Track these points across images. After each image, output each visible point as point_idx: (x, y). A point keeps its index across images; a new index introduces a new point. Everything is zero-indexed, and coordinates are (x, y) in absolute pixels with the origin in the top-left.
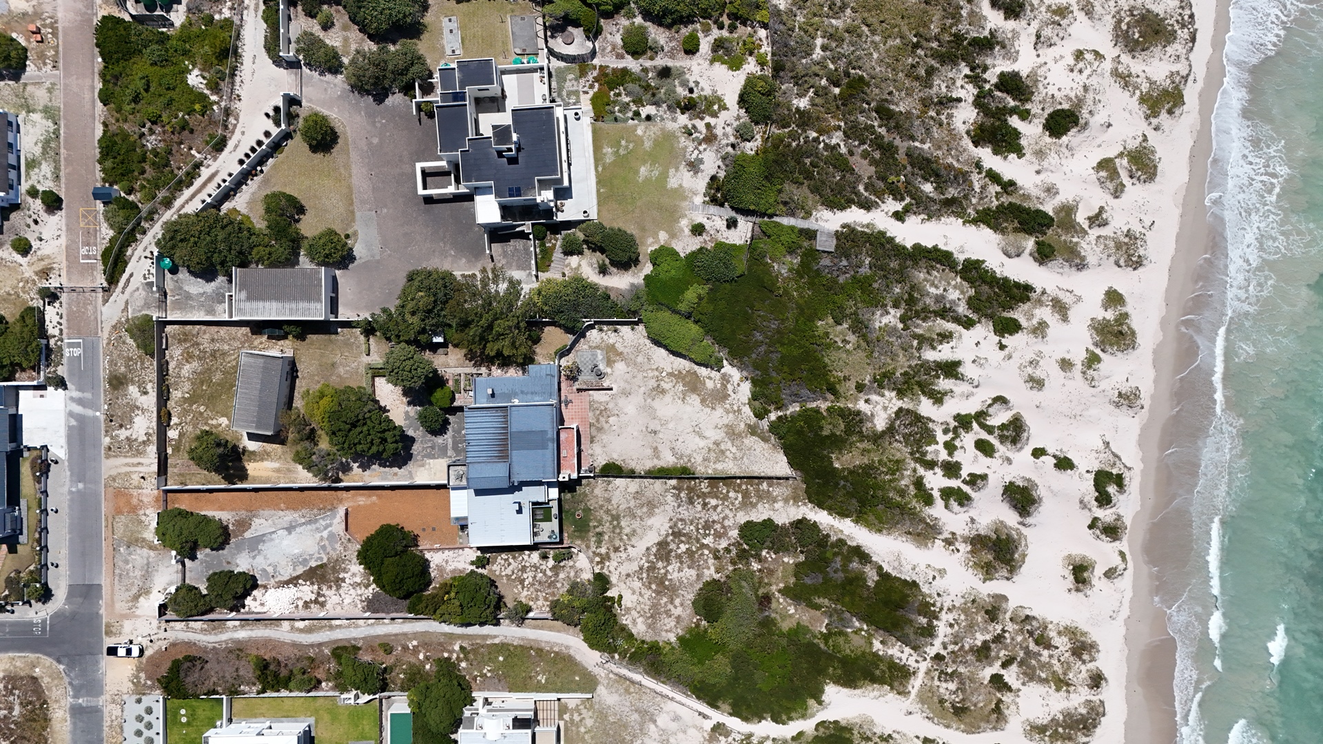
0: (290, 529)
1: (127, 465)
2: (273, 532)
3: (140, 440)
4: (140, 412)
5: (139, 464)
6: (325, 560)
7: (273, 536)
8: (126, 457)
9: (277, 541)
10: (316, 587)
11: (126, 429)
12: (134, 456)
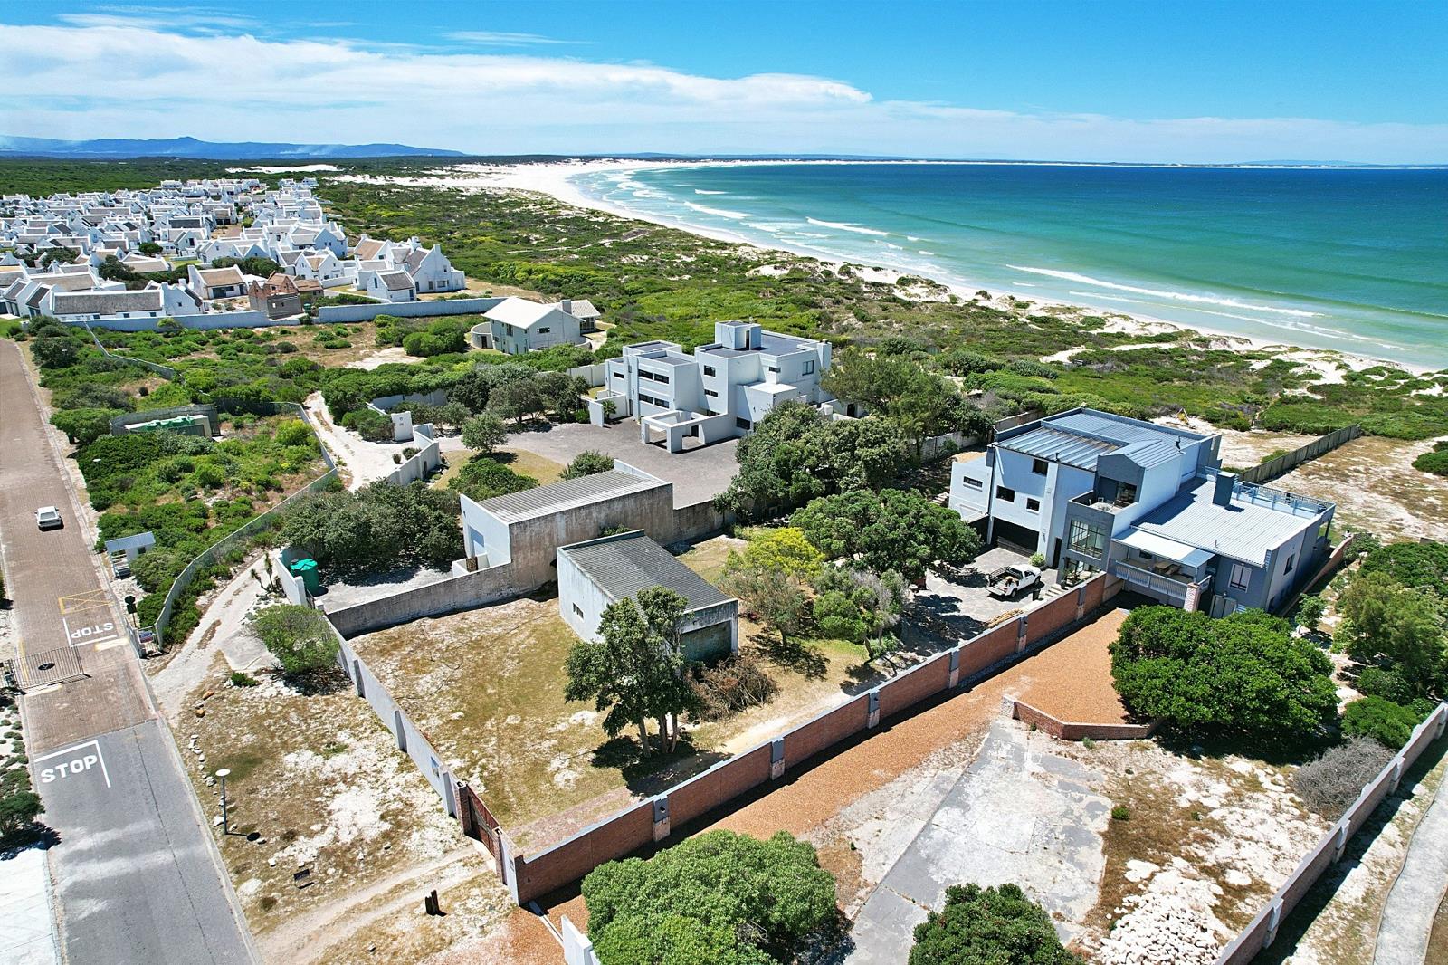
0: (953, 797)
2: (927, 828)
3: (371, 834)
4: (341, 786)
5: (399, 888)
6: (1110, 804)
7: (937, 835)
8: (339, 896)
9: (961, 839)
10: (1179, 862)
11: (311, 835)
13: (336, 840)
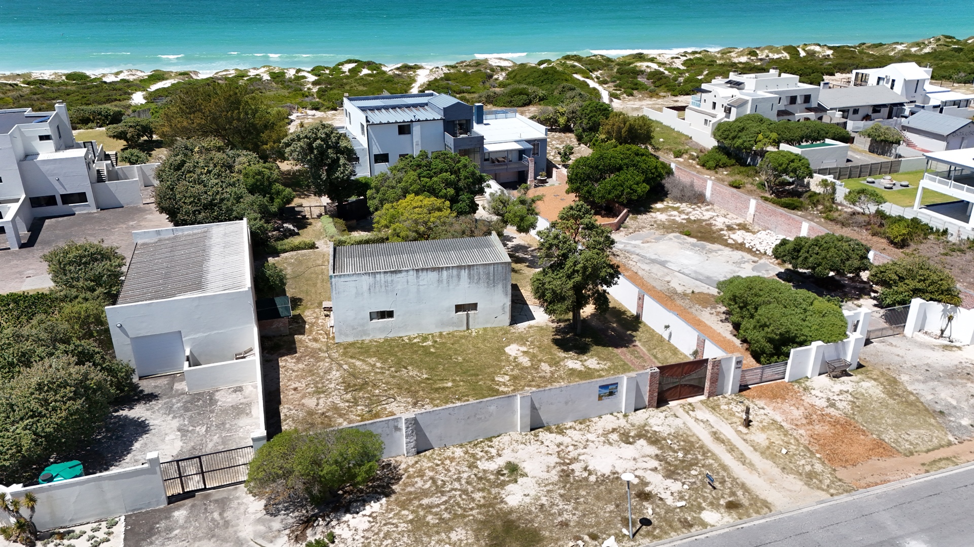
1: (742, 459)
2: (681, 273)
3: (653, 450)
12: (705, 452)
13: (655, 470)
